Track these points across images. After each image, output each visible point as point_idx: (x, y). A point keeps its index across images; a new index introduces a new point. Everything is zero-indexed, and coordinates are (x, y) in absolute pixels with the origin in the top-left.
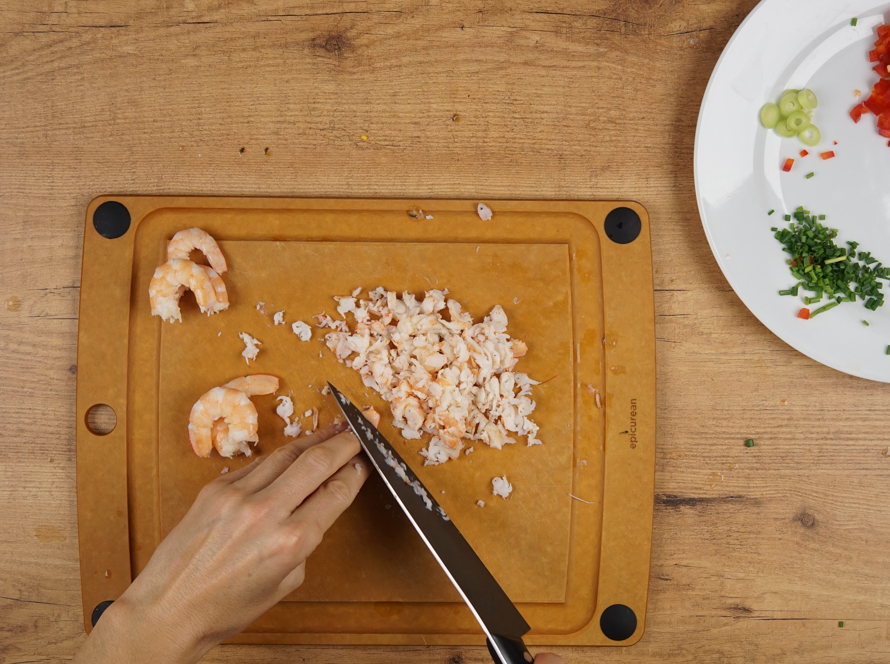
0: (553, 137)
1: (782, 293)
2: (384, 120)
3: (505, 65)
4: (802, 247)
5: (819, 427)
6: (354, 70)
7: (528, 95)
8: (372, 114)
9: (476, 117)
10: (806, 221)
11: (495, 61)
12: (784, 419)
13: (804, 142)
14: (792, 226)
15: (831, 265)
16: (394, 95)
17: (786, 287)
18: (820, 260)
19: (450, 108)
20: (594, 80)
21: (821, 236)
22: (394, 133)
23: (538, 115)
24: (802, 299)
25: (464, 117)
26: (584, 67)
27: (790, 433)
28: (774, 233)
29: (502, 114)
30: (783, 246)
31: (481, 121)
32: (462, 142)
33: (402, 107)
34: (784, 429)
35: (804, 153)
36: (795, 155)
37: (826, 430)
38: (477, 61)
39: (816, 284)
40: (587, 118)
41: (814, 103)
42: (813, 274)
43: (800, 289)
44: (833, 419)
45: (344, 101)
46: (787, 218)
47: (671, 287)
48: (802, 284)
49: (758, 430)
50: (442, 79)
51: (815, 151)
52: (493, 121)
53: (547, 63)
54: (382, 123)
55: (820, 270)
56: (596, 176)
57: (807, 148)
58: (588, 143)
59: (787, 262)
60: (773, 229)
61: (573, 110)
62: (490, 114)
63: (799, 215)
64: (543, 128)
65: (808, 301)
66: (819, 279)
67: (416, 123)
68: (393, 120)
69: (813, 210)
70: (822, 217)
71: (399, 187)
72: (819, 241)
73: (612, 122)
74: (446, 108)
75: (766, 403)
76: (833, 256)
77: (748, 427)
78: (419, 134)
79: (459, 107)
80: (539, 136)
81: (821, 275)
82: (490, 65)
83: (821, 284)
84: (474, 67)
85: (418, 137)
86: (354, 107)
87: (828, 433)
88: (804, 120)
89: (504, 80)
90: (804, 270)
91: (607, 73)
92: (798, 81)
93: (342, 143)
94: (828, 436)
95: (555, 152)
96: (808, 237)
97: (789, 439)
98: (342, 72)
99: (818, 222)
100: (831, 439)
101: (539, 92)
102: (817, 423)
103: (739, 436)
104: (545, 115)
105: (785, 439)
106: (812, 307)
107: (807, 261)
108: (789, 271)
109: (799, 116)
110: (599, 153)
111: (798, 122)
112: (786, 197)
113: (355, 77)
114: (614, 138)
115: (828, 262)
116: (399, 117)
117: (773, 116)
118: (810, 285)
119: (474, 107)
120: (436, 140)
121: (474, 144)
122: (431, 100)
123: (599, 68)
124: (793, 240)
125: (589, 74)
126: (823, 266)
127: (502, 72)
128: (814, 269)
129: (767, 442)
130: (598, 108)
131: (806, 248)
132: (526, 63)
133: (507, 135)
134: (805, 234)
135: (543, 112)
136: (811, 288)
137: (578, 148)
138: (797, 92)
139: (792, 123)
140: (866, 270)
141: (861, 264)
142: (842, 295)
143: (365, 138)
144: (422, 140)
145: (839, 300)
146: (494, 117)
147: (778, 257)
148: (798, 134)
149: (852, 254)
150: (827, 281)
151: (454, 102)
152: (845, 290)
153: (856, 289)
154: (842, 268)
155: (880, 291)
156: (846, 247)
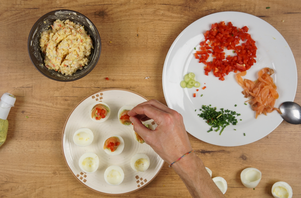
1: (208, 131)
3: (153, 20)
4: (208, 116)
6: (108, 22)
7: (160, 29)
8: (113, 35)
9: (144, 36)
10: (206, 108)
11: (150, 19)
13: (196, 87)
14: (203, 111)
15: (218, 118)
16: (120, 29)
17: (209, 129)
18: (215, 118)
19: (136, 33)
21: (212, 111)
22: (119, 41)
24: (214, 131)
25: (141, 36)
28: (199, 116)
29: (152, 35)
30: (203, 118)
32: (140, 43)
33: (122, 33)
35: (197, 90)
36: (195, 92)
38: (144, 19)
39: (217, 125)
41: (194, 76)
42: (214, 123)
43: (213, 128)
45: (104, 31)
46: (201, 110)
48: (213, 126)
50: (134, 24)
51: (200, 88)
52: (149, 37)
53: (165, 20)
54: (116, 38)
57: (198, 89)
59: (206, 122)
60: (198, 115)
62: (149, 35)
65: (216, 130)
67: (126, 38)
68: (119, 37)
69: (207, 105)
70: (210, 105)
72: (212, 113)
74: (135, 33)
76: (218, 115)
78: (127, 41)
79: (139, 33)
81: (217, 122)
82: (148, 20)
84: (143, 21)
86: (107, 33)
88: (193, 81)
89: (153, 25)
90: (212, 123)
92: (185, 73)
93: (104, 44)
96: (209, 113)
98: (104, 22)
99: (210, 107)
101: (163, 28)
107: (211, 120)
108: (208, 124)
109: (191, 81)
113: (108, 24)
115: (217, 118)
116: (121, 36)
117: (184, 84)
118: (215, 126)
119: (144, 33)
120: (132, 43)
121: (144, 44)
122: (131, 31)
126: (217, 119)
127: (152, 22)
128: (214, 121)
131: (210, 116)
132: (159, 20)
133: (154, 41)
135: (164, 35)
136: (216, 127)
138: (188, 74)
139: (190, 83)
140: (229, 114)
141: (227, 113)
142: (225, 125)
143: (111, 42)
144: (128, 43)
145: (225, 126)
146: (150, 36)
147: (203, 122)
148: (194, 86)
149: (223, 112)
150: (219, 123)
151: (138, 31)
152: (225, 123)
153: (228, 121)
154: (222, 117)
155: (235, 119)
156: (220, 111)
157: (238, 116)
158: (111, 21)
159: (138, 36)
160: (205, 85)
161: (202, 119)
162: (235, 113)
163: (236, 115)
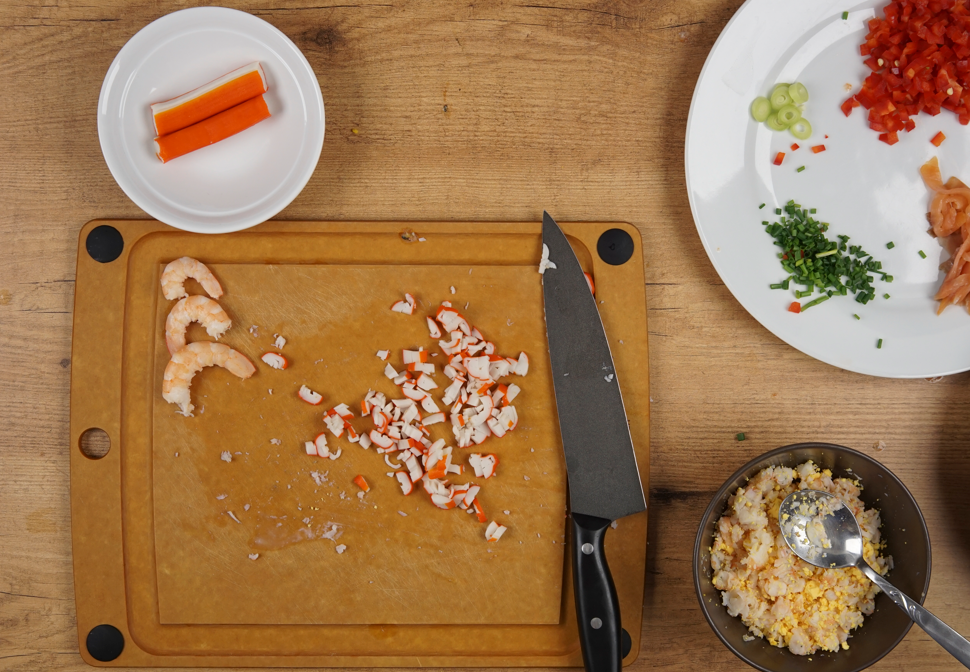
0: (544, 131)
1: (773, 287)
2: (375, 114)
3: (496, 59)
4: (792, 241)
5: (810, 420)
6: (346, 64)
7: (519, 89)
8: (362, 108)
9: (467, 111)
10: (797, 215)
11: (486, 55)
12: (775, 413)
13: (795, 135)
14: (783, 219)
15: (822, 259)
16: (386, 89)
17: (777, 281)
18: (811, 254)
19: (440, 102)
20: (585, 73)
21: (812, 230)
22: (385, 127)
23: (529, 109)
24: (793, 293)
25: (455, 110)
26: (575, 60)
27: (781, 427)
28: (765, 227)
29: (493, 108)
30: (774, 239)
31: (472, 115)
32: (453, 135)
33: (393, 100)
34: (775, 423)
35: (795, 147)
36: (786, 149)
37: (816, 423)
38: (468, 54)
39: (807, 278)
40: (578, 111)
41: (805, 97)
42: (804, 267)
43: (791, 283)
44: (824, 413)
45: (335, 95)
46: (778, 212)
47: (662, 281)
48: (793, 278)
49: (749, 424)
50: (433, 72)
51: (806, 144)
52: (484, 114)
53: (538, 57)
54: (373, 117)
55: (811, 264)
56: (587, 170)
57: (797, 142)
58: (578, 137)
59: (778, 255)
60: (764, 223)
61: (564, 104)
62: (481, 108)
63: (791, 208)
64: (534, 122)
65: (799, 294)
66: (809, 273)
67: (406, 117)
68: (384, 114)
69: (804, 204)
70: (813, 211)
71: (390, 181)
72: (810, 235)
73: (603, 116)
74: (437, 102)
75: (757, 397)
76: (824, 250)
77: (739, 420)
78: (410, 128)
79: (449, 101)
80: (530, 129)
81: (812, 269)
82: (480, 59)
83: (812, 278)
84: (464, 61)
85: (409, 131)
86: (345, 101)
87: (820, 427)
88: (795, 114)
89: (495, 73)
90: (794, 264)
91: (598, 67)
92: (789, 74)
93: (333, 137)
94: (819, 430)
95: (546, 146)
96: (798, 231)
97: (780, 433)
98: (332, 65)
99: (809, 215)
100: (823, 433)
101: (530, 86)
102: (808, 417)
103: (730, 430)
104: (536, 109)
105: (776, 433)
106: (803, 301)
107: (798, 255)
108: (780, 265)
109: (790, 110)
110: (590, 147)
111: (789, 116)
112: (777, 190)
113: (346, 70)
114: (605, 132)
115: (819, 256)
116: (390, 111)
117: (764, 109)
118: (801, 278)
119: (465, 100)
120: (427, 134)
121: (465, 138)
122: (422, 94)
123: (590, 62)
124: (784, 234)
125: (580, 68)
126: (814, 259)
127: (493, 66)
128: (805, 262)
129: (758, 436)
130: (589, 102)
131: (797, 242)
132: (517, 57)
133: (498, 129)
134: (796, 228)
135: (534, 106)
136: (802, 282)
137: (569, 141)
138: (788, 86)
139: (783, 116)
140: (857, 263)
141: (852, 257)
142: (833, 289)
143: (356, 132)
144: (413, 134)
145: (830, 294)
146: (485, 110)
147: (769, 250)
148: (789, 128)
149: (843, 248)
150: (818, 274)
151: (445, 96)
152: (836, 283)
153: (847, 282)
154: (833, 261)
155: (871, 285)
156: (838, 241)
157: (882, 279)
158: (358, 61)
159: (446, 110)
160: (823, 142)
161: (770, 240)
162: (879, 266)
163: (880, 276)
